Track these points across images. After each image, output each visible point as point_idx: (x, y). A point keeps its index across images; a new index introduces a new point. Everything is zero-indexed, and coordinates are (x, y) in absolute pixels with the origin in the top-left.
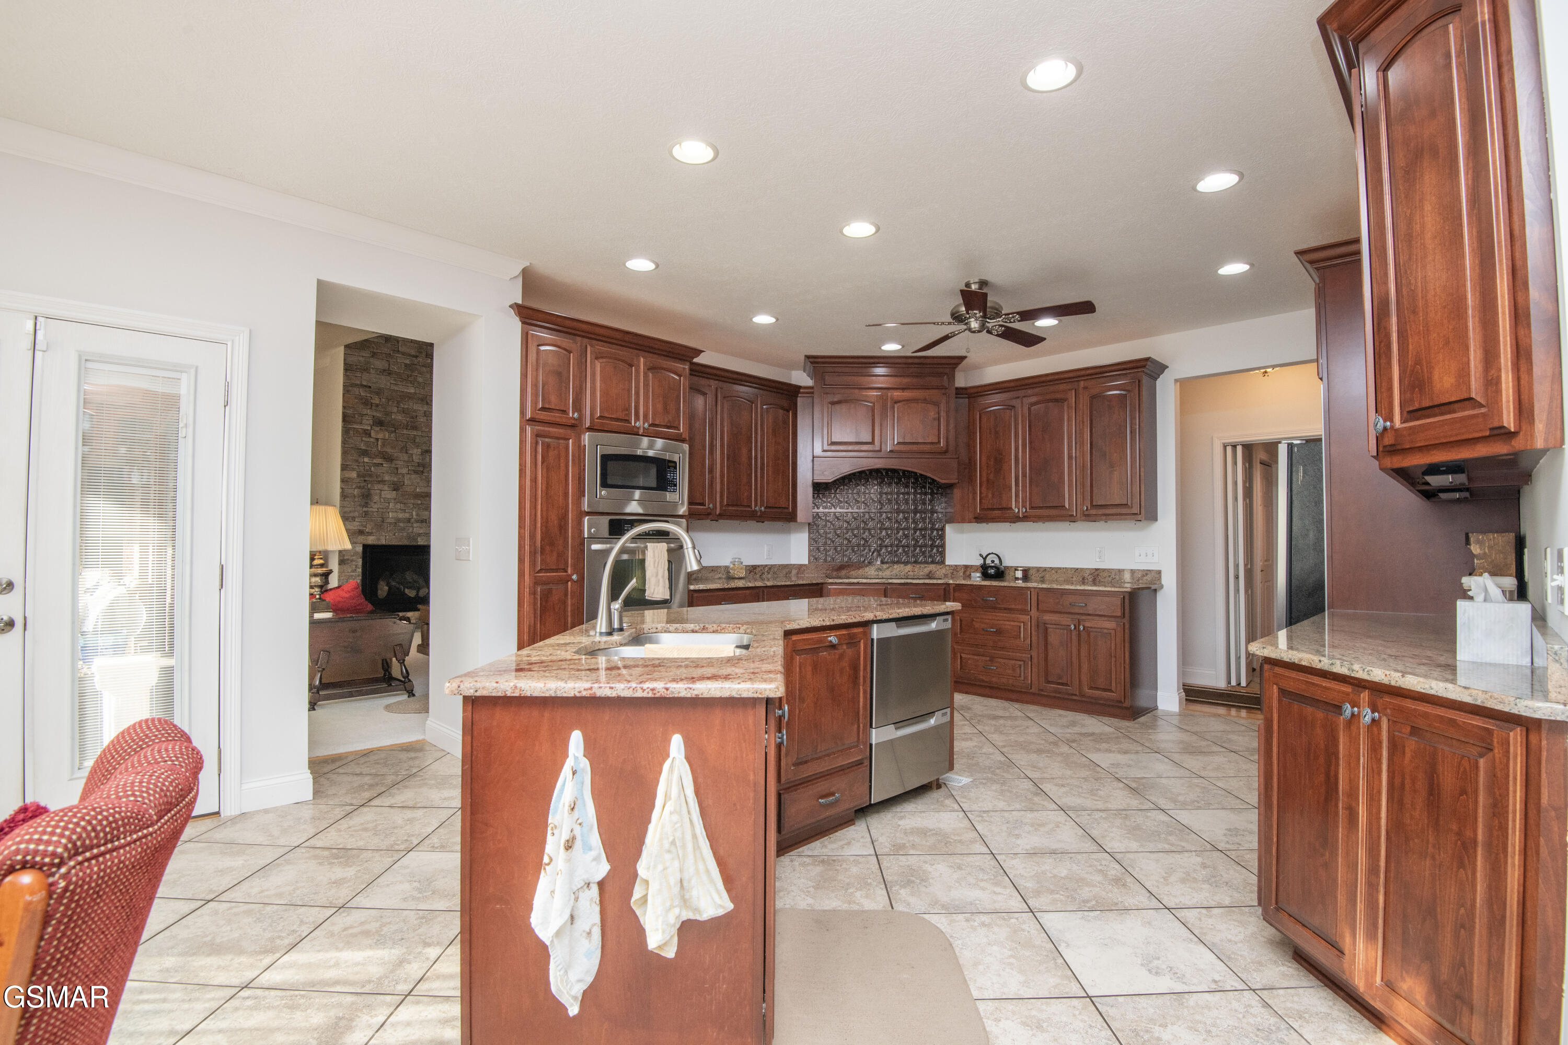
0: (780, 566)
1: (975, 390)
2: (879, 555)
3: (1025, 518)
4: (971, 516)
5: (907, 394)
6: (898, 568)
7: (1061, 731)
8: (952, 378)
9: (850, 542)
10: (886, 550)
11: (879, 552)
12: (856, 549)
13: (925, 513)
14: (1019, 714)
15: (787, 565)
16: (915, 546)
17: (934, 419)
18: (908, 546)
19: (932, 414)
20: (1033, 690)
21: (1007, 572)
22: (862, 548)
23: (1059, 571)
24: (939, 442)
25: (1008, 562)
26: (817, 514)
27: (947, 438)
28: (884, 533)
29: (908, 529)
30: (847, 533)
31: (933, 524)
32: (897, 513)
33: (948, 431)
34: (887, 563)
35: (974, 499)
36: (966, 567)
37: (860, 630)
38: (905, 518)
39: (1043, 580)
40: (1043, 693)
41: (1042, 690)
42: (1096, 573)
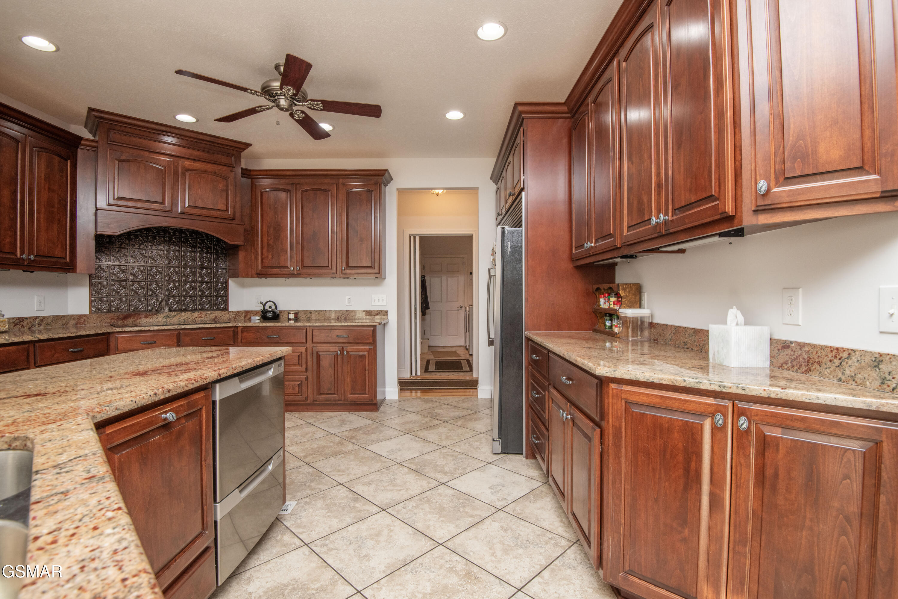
0: (55, 317)
1: (258, 173)
2: (167, 304)
3: (298, 275)
4: (253, 272)
5: (198, 165)
6: (185, 316)
7: (339, 431)
8: (238, 159)
9: (137, 293)
10: (175, 300)
11: (166, 301)
12: (143, 299)
13: (211, 269)
14: (302, 422)
15: (63, 317)
16: (202, 296)
17: (223, 190)
18: (195, 296)
19: (221, 185)
20: (309, 402)
21: (281, 315)
22: (149, 299)
23: (321, 313)
24: (227, 210)
25: (281, 308)
26: (100, 266)
27: (234, 207)
28: (171, 285)
29: (195, 281)
30: (133, 285)
31: (218, 279)
32: (184, 268)
33: (235, 201)
34: (175, 311)
35: (256, 258)
36: (247, 312)
37: (202, 394)
38: (191, 272)
39: (309, 320)
40: (316, 402)
41: (316, 401)
42: (347, 313)
